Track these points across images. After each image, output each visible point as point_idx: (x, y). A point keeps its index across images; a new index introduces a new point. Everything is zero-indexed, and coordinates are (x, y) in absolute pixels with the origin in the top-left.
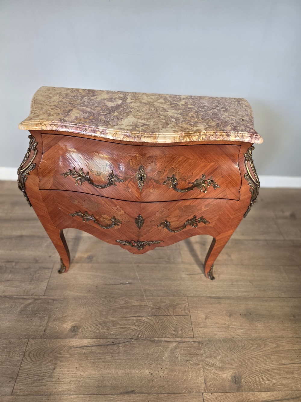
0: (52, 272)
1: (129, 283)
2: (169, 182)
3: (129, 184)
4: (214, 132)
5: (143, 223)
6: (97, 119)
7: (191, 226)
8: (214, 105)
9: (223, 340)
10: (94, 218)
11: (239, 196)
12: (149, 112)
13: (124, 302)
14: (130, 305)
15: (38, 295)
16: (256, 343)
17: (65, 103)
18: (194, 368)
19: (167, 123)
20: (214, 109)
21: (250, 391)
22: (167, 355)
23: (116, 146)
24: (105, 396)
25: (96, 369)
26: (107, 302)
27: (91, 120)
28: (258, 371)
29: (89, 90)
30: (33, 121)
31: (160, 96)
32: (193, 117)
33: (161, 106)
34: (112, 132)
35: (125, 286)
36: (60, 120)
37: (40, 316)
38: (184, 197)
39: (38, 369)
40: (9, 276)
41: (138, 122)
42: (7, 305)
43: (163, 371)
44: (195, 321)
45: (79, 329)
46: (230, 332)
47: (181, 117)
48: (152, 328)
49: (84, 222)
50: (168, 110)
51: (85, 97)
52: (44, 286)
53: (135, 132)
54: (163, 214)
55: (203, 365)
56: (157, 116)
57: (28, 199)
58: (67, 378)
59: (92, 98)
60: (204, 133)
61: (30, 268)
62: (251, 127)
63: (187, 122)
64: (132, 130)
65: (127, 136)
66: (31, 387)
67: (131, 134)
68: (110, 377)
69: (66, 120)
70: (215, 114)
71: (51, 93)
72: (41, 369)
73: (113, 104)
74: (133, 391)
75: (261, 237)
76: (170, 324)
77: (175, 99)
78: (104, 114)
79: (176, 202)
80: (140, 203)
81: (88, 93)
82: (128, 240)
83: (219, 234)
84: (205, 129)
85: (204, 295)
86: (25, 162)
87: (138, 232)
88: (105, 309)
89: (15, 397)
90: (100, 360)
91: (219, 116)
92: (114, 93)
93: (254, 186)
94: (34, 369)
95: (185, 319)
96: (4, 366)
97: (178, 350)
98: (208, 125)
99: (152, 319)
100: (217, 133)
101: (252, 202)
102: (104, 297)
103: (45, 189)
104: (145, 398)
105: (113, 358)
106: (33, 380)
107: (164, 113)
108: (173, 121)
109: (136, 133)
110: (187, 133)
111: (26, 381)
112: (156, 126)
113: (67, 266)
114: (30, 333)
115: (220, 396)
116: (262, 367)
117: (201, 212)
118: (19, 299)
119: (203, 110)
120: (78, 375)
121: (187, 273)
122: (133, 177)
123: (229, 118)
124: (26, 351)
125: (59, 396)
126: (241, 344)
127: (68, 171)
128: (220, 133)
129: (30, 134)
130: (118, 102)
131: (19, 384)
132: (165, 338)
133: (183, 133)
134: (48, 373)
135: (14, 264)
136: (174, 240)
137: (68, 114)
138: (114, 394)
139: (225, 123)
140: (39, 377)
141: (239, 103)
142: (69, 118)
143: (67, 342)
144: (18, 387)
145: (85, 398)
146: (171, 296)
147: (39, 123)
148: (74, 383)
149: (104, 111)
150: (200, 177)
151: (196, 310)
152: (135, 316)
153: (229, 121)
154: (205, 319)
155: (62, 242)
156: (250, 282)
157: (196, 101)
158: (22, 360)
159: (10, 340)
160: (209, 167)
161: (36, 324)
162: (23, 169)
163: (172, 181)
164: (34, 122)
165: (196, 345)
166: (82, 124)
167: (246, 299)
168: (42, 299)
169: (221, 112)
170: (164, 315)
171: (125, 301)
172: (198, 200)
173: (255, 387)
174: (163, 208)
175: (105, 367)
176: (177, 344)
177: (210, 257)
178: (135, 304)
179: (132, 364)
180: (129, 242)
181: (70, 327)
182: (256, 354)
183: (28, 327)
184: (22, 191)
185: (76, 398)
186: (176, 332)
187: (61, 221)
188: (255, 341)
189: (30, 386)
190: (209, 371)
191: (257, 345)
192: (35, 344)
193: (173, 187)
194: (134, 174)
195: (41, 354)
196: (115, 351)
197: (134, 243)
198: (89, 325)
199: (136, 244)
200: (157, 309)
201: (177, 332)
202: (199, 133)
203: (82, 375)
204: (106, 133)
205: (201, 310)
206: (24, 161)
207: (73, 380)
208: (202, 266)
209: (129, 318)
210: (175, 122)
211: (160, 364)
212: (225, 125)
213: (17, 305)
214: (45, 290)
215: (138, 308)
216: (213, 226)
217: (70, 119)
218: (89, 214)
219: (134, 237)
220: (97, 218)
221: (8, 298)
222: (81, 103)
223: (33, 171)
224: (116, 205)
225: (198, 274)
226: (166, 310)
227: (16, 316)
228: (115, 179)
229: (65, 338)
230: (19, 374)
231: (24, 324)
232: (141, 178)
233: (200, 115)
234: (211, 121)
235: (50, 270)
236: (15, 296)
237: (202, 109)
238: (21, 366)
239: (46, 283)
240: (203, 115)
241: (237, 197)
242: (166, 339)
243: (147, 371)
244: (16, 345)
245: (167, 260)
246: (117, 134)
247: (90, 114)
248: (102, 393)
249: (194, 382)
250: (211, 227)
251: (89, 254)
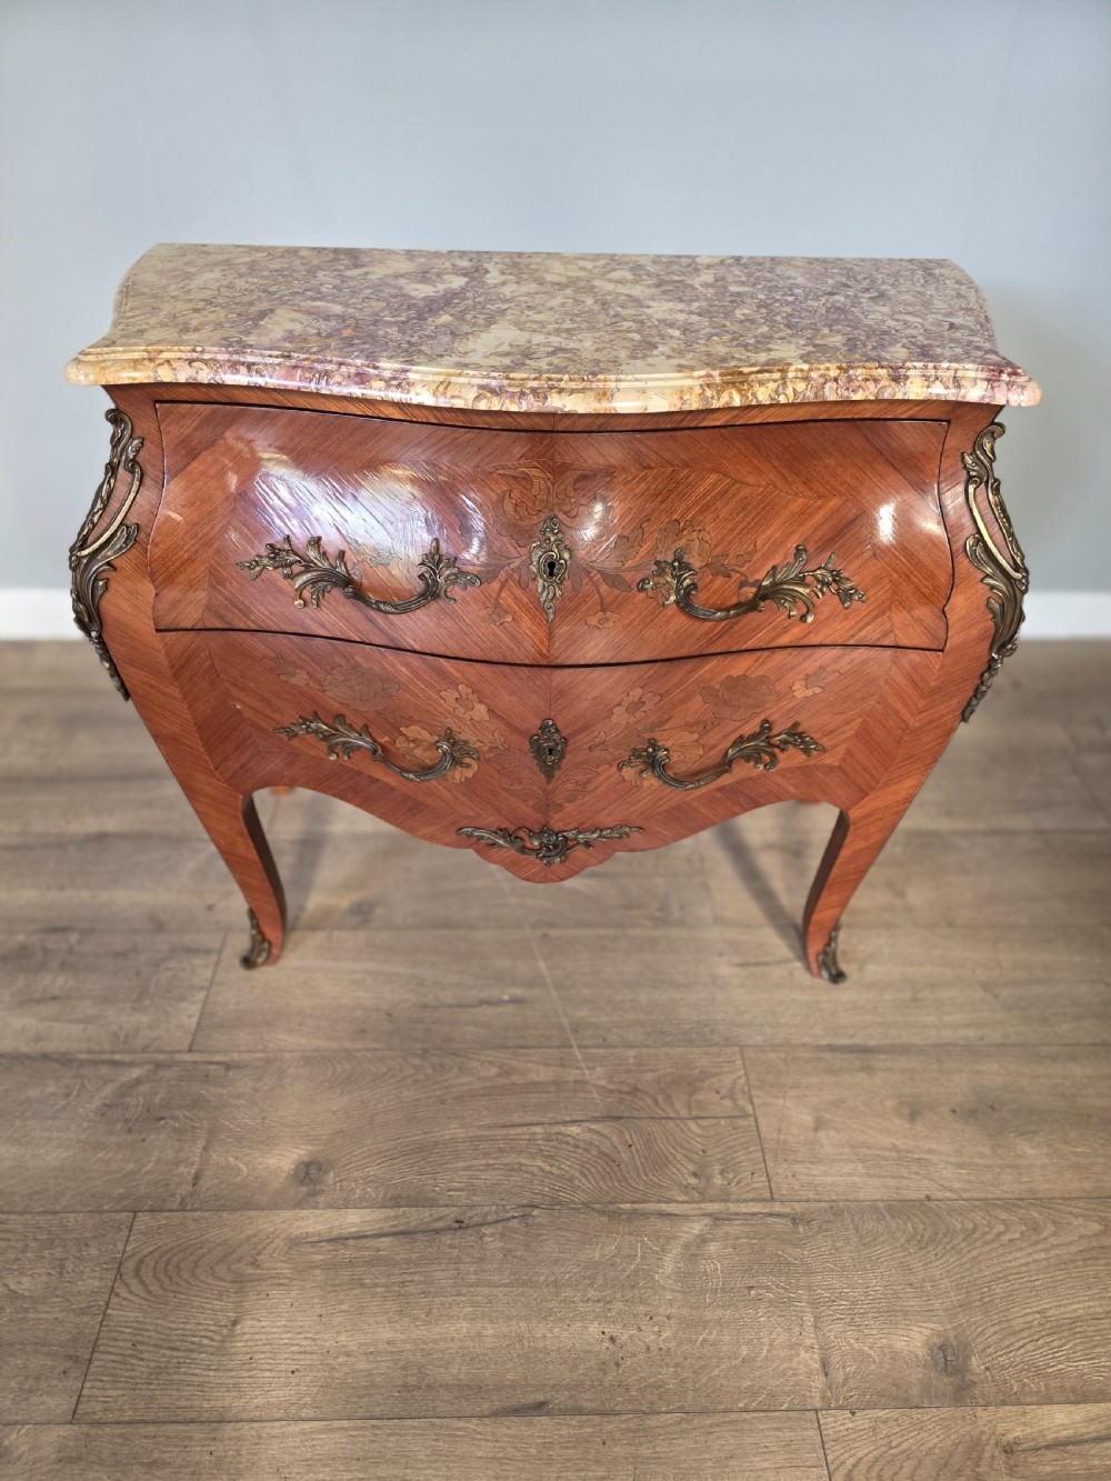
0: (217, 964)
1: (515, 1001)
2: (662, 581)
3: (503, 594)
4: (839, 368)
5: (563, 755)
6: (370, 336)
7: (752, 763)
8: (830, 281)
9: (889, 1209)
10: (373, 739)
11: (942, 632)
12: (576, 311)
13: (494, 1071)
14: (520, 1082)
15: (166, 1048)
16: (1021, 1219)
17: (246, 290)
18: (780, 1316)
19: (647, 343)
20: (832, 294)
21: (1004, 1403)
22: (669, 1268)
23: (447, 441)
24: (433, 1425)
25: (396, 1322)
26: (430, 1072)
27: (348, 342)
28: (1035, 1323)
29: (336, 251)
30: (120, 349)
31: (614, 261)
32: (753, 321)
33: (621, 289)
34: (430, 378)
35: (499, 1010)
36: (226, 343)
37: (177, 1125)
38: (721, 641)
39: (173, 1322)
40: (58, 982)
41: (534, 342)
42: (52, 1088)
43: (656, 1329)
44: (775, 1136)
45: (327, 1172)
46: (913, 1176)
47: (705, 321)
48: (607, 1163)
49: (333, 757)
50: (651, 303)
51: (324, 270)
52: (190, 1016)
53: (525, 376)
54: (639, 715)
55: (814, 1304)
56: (608, 321)
57: (115, 671)
58: (286, 1356)
59: (349, 273)
60: (802, 370)
61: (135, 950)
62: (987, 345)
63: (726, 337)
64: (509, 367)
65: (493, 392)
66: (149, 1393)
67: (505, 382)
68: (450, 1351)
69: (250, 343)
70: (839, 308)
71: (190, 263)
72: (184, 1323)
73: (434, 289)
74: (542, 1404)
75: (1022, 822)
76: (679, 1149)
77: (676, 267)
78: (396, 322)
79: (689, 665)
80: (548, 671)
81: (336, 260)
82: (504, 826)
83: (864, 793)
84: (801, 358)
85: (806, 1040)
86: (95, 520)
87: (544, 790)
88: (423, 1096)
89: (85, 1428)
90: (411, 1289)
91: (857, 317)
92: (437, 254)
93: (1004, 588)
94: (157, 1325)
95: (734, 1129)
96: (43, 1315)
97: (713, 1247)
98: (815, 346)
99: (606, 1131)
100: (851, 372)
101: (998, 653)
102: (419, 1052)
103: (179, 627)
104: (590, 1430)
105: (463, 1279)
106: (153, 1364)
107: (633, 312)
108: (671, 337)
109: (527, 379)
110: (732, 374)
111: (128, 1370)
112: (605, 352)
113: (273, 940)
114: (142, 1191)
115: (885, 1422)
116: (1050, 1308)
117: (790, 706)
118: (94, 1063)
119: (791, 299)
120: (327, 1344)
121: (737, 959)
122: (517, 563)
123: (898, 320)
124: (126, 1255)
125: (255, 1425)
126: (962, 1222)
127: (264, 551)
128: (864, 371)
129: (113, 406)
130: (451, 282)
131: (102, 1381)
132: (659, 1201)
133: (716, 373)
134: (212, 1340)
135: (74, 937)
136: (684, 822)
137: (257, 326)
138: (467, 1414)
139: (883, 337)
140: (175, 1353)
141: (930, 274)
142: (260, 335)
143: (283, 1222)
144: (97, 1393)
145: (354, 1433)
146: (678, 1047)
147: (145, 355)
148: (311, 1374)
149: (396, 311)
150: (786, 556)
151: (776, 1097)
152: (541, 1120)
153: (897, 331)
154: (816, 1129)
155: (251, 844)
156: (986, 987)
157: (759, 271)
158: (113, 1288)
159: (65, 1215)
160: (820, 516)
161: (163, 1155)
162: (90, 546)
163: (673, 577)
164: (124, 351)
165: (781, 1225)
166: (314, 353)
167: (971, 1051)
168: (185, 1062)
169: (861, 303)
170: (653, 1118)
171: (501, 1067)
172: (780, 657)
173: (1024, 1385)
174: (638, 692)
175: (428, 1313)
176: (706, 1225)
177: (824, 894)
178: (538, 1075)
179: (534, 1300)
180: (510, 836)
181: (293, 1167)
182: (1022, 1261)
183: (131, 1166)
184: (90, 636)
185: (322, 1431)
186: (703, 1181)
187: (243, 759)
188: (1014, 1209)
189: (144, 1387)
190: (838, 1327)
191: (1026, 1225)
192: (159, 1228)
193: (677, 602)
194: (522, 551)
195: (182, 1265)
196: (468, 1255)
197: (530, 837)
198: (365, 1158)
199: (536, 843)
200: (623, 1096)
201: (708, 1180)
202: (780, 371)
203: (343, 1346)
204: (408, 384)
205: (798, 1097)
206: (93, 516)
207: (309, 1362)
208: (793, 934)
209: (519, 1130)
210: (679, 339)
211: (642, 1302)
212: (882, 342)
213: (90, 1088)
214: (193, 1031)
215: (549, 1092)
216: (837, 764)
217: (263, 339)
218: (350, 725)
219: (527, 812)
220: (385, 739)
221: (57, 1061)
222: (308, 290)
223: (129, 554)
224: (454, 684)
225: (779, 962)
226: (660, 1099)
227: (86, 1129)
228: (449, 575)
229: (275, 1205)
230: (100, 1342)
231: (119, 1157)
232: (552, 566)
233: (779, 314)
234: (826, 331)
235: (213, 958)
236: (81, 1052)
237: (784, 295)
238: (109, 1311)
239: (199, 1006)
240: (789, 315)
241: (935, 637)
242: (664, 1207)
243: (594, 1329)
244: (88, 1235)
245: (658, 914)
246: (450, 383)
247: (344, 321)
248: (422, 1414)
249: (781, 1369)
250: (831, 768)
251: (357, 896)
